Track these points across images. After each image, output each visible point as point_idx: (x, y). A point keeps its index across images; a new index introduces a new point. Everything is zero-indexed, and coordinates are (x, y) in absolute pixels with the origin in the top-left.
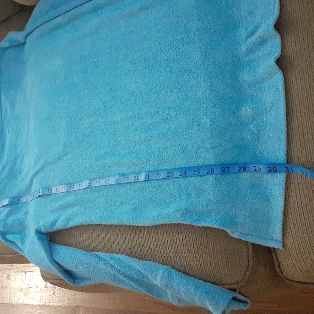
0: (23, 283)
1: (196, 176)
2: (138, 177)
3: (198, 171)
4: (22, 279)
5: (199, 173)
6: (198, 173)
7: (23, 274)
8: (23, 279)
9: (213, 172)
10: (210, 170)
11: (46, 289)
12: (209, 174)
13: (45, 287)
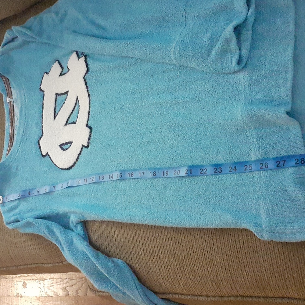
0: (41, 291)
1: (248, 172)
2: (179, 171)
3: (251, 166)
4: (40, 287)
5: (252, 168)
6: (250, 168)
7: (42, 282)
8: (42, 287)
9: (267, 166)
10: (264, 165)
11: (68, 297)
12: (262, 169)
13: (66, 296)
